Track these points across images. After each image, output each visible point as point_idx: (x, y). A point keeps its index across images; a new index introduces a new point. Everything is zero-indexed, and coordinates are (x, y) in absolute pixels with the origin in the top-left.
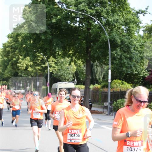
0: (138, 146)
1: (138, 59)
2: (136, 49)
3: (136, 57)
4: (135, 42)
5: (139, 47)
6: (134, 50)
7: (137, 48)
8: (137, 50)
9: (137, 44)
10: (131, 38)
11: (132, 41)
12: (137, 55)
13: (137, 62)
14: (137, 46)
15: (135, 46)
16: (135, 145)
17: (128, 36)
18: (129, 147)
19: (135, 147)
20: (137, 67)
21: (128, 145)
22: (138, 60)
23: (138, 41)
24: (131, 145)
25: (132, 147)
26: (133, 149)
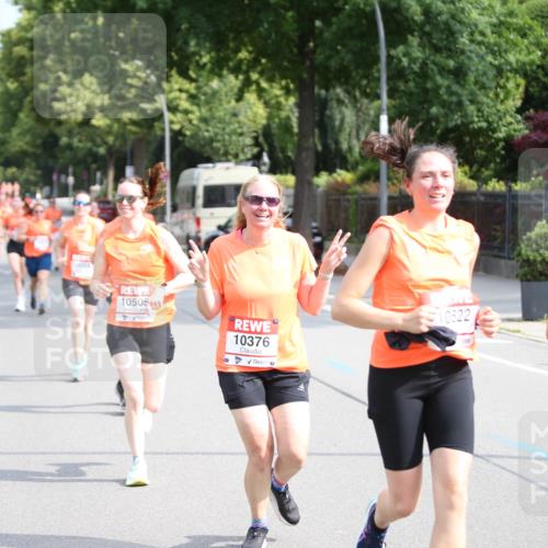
0: (261, 333)
1: (485, 74)
2: (479, 38)
3: (480, 67)
4: (474, 15)
5: (488, 31)
6: (472, 41)
7: (483, 34)
8: (480, 43)
9: (484, 22)
11: (463, 10)
12: (482, 58)
13: (483, 87)
14: (481, 27)
15: (476, 26)
16: (253, 329)
18: (240, 335)
19: (254, 336)
20: (482, 104)
21: (238, 331)
22: (484, 79)
23: (484, 9)
24: (245, 329)
25: (247, 335)
26: (248, 341)
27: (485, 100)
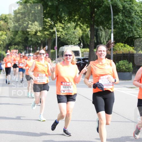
0: (69, 85)
1: (138, 23)
2: (137, 14)
3: (137, 21)
4: (136, 8)
5: (140, 12)
6: (135, 15)
7: (138, 13)
8: (137, 15)
9: (138, 9)
10: (132, 4)
11: (133, 6)
12: (138, 19)
13: (138, 26)
14: (138, 11)
15: (136, 11)
16: (67, 85)
17: (129, 2)
18: (64, 86)
21: (63, 85)
22: (138, 24)
23: (138, 6)
24: (65, 84)
25: (66, 86)
26: (66, 87)
27: (138, 30)
